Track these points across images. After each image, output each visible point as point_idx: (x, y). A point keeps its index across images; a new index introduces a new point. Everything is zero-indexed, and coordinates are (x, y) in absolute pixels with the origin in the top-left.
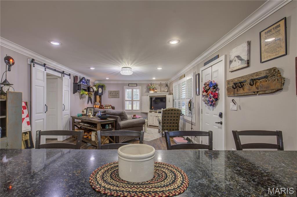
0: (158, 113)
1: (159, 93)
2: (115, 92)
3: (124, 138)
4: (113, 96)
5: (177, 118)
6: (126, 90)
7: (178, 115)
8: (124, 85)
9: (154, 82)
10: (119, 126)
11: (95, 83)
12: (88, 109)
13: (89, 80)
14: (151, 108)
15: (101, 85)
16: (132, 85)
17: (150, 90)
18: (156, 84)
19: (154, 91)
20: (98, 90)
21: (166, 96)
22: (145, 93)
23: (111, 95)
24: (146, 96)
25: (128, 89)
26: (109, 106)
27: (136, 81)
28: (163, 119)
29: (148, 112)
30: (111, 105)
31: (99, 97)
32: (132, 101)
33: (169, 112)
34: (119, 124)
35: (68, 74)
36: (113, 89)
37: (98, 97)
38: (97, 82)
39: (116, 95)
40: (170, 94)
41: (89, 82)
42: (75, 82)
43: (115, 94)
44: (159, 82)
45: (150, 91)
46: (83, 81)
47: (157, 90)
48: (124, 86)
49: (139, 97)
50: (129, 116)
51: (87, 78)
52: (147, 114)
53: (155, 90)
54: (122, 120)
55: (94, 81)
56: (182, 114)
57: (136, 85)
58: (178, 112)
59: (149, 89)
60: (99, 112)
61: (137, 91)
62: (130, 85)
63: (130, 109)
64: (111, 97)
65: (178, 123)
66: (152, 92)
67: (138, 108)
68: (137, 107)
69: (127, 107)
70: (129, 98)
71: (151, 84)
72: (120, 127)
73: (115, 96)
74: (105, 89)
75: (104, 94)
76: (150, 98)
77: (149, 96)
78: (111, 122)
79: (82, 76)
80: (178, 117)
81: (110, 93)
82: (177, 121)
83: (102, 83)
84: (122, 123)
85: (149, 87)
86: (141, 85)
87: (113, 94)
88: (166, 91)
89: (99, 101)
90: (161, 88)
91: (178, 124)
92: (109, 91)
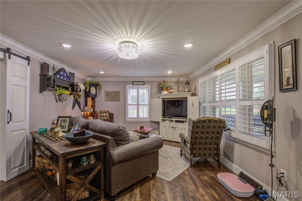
0: (175, 122)
1: (175, 94)
2: (115, 93)
3: (124, 183)
4: (111, 99)
5: (218, 135)
6: (129, 90)
7: (219, 130)
8: (126, 83)
9: (169, 79)
10: (112, 158)
11: (86, 80)
12: (60, 119)
13: (74, 74)
14: (164, 115)
15: (94, 83)
16: (137, 83)
17: (163, 90)
18: (171, 82)
19: (169, 92)
20: (90, 90)
21: (186, 98)
22: (156, 94)
23: (109, 97)
24: (157, 98)
25: (133, 88)
26: (106, 113)
27: (143, 77)
28: (193, 137)
29: (160, 120)
30: (108, 111)
31: (92, 100)
32: (138, 105)
33: (204, 124)
34: (110, 155)
35: (25, 56)
36: (111, 89)
37: (89, 100)
38: (89, 79)
39: (116, 97)
40: (193, 95)
41: (74, 76)
42: (43, 73)
43: (114, 96)
44: (175, 79)
45: (162, 92)
46: (62, 73)
47: (172, 89)
48: (127, 85)
49: (147, 100)
50: (132, 134)
51: (68, 70)
52: (158, 123)
53: (171, 90)
54: (118, 145)
55: (85, 77)
56: (227, 128)
57: (143, 83)
58: (221, 124)
59: (161, 88)
60: (77, 125)
61: (144, 92)
62: (134, 83)
63: (135, 116)
64: (108, 100)
65: (218, 143)
66: (165, 92)
67: (146, 115)
68: (144, 113)
69: (131, 113)
70: (133, 101)
71: (164, 82)
72: (112, 161)
73: (114, 99)
74: (100, 89)
75: (99, 95)
76: (163, 101)
77: (162, 98)
78: (94, 151)
79: (59, 65)
80: (220, 133)
81: (108, 94)
82: (217, 141)
83: (96, 80)
84: (117, 152)
85: (161, 86)
86: (149, 83)
87: (112, 96)
88: (187, 90)
89: (92, 105)
90: (178, 87)
91: (218, 146)
92: (105, 92)
